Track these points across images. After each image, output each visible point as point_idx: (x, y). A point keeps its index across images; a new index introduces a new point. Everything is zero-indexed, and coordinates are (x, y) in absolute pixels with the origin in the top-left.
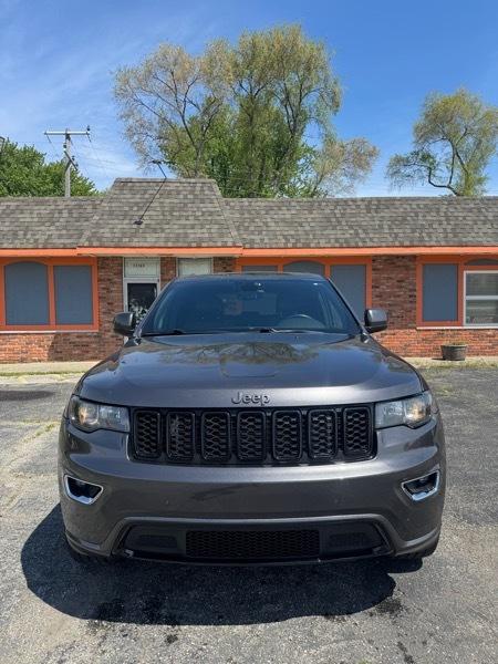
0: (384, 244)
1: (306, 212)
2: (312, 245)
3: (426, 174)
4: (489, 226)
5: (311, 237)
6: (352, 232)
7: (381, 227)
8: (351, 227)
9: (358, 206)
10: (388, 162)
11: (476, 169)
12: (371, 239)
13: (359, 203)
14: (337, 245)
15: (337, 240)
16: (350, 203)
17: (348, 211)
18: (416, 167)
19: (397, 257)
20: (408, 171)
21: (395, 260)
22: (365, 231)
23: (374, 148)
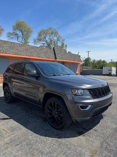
0: (25, 55)
1: (4, 44)
2: (8, 53)
3: (16, 38)
4: (43, 54)
5: (7, 51)
6: (17, 51)
7: (23, 51)
8: (17, 50)
9: (17, 45)
10: (7, 33)
11: (27, 39)
12: (22, 54)
13: (17, 44)
14: (14, 54)
15: (14, 53)
16: (15, 44)
17: (15, 45)
18: (14, 36)
19: (26, 58)
20: (12, 36)
21: (26, 59)
22: (20, 51)
23: (3, 29)
